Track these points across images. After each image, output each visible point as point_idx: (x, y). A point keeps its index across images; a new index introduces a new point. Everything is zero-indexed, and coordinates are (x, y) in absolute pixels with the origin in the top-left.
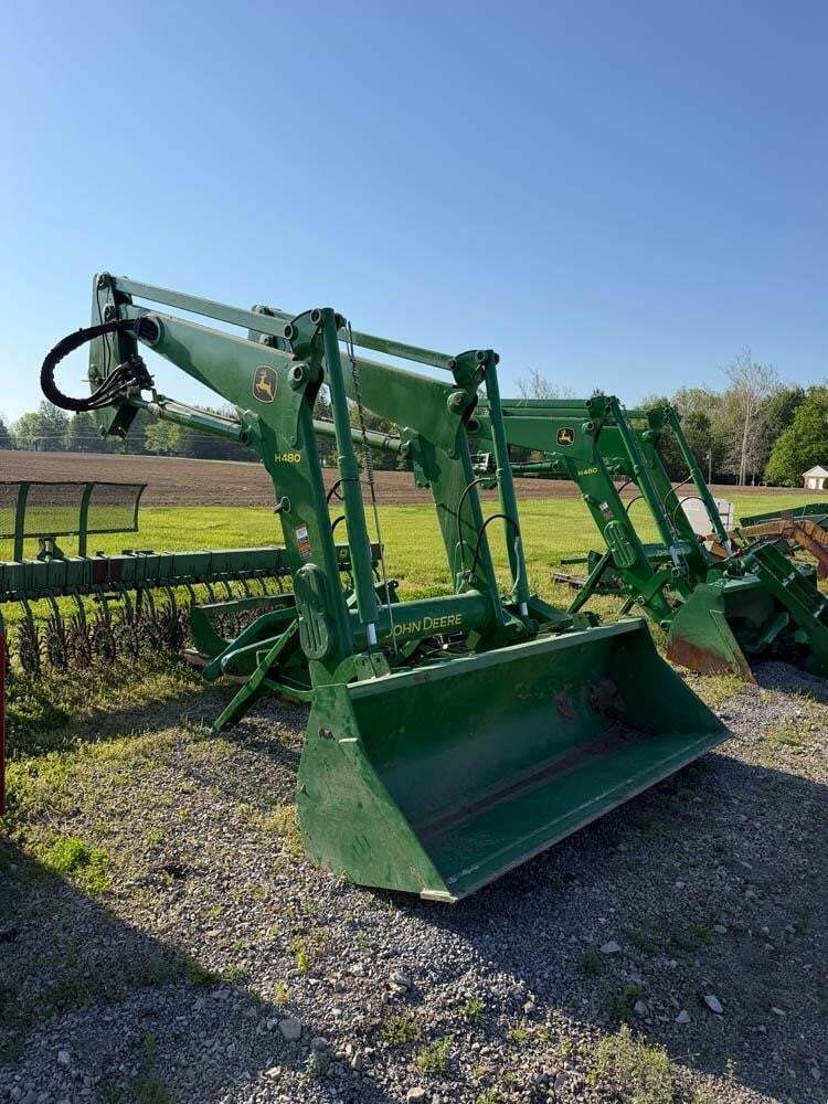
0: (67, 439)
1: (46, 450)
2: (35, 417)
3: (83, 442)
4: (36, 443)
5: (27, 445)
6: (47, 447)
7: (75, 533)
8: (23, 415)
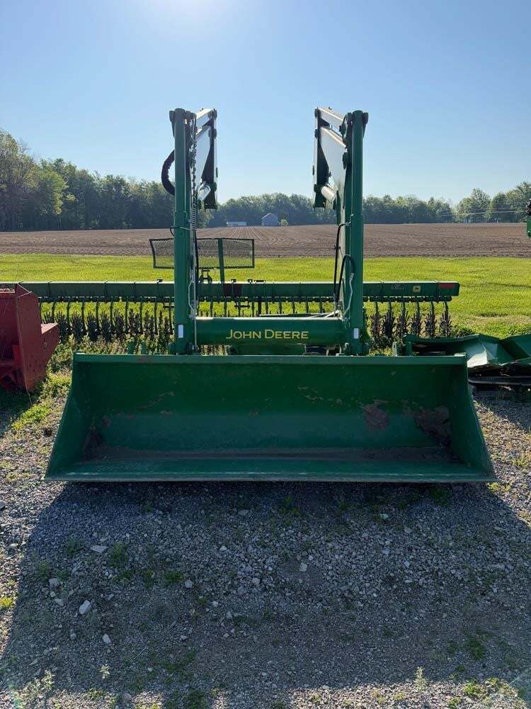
0: (487, 215)
1: (474, 222)
2: (468, 200)
3: (498, 215)
4: (468, 218)
5: (462, 220)
6: (474, 221)
7: (218, 268)
8: (461, 199)
